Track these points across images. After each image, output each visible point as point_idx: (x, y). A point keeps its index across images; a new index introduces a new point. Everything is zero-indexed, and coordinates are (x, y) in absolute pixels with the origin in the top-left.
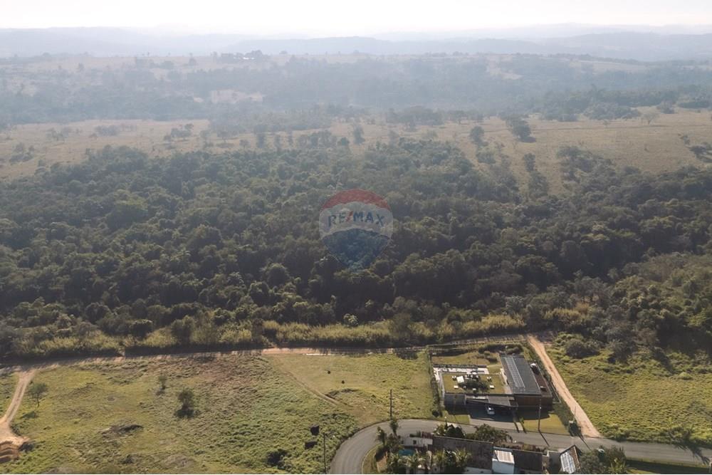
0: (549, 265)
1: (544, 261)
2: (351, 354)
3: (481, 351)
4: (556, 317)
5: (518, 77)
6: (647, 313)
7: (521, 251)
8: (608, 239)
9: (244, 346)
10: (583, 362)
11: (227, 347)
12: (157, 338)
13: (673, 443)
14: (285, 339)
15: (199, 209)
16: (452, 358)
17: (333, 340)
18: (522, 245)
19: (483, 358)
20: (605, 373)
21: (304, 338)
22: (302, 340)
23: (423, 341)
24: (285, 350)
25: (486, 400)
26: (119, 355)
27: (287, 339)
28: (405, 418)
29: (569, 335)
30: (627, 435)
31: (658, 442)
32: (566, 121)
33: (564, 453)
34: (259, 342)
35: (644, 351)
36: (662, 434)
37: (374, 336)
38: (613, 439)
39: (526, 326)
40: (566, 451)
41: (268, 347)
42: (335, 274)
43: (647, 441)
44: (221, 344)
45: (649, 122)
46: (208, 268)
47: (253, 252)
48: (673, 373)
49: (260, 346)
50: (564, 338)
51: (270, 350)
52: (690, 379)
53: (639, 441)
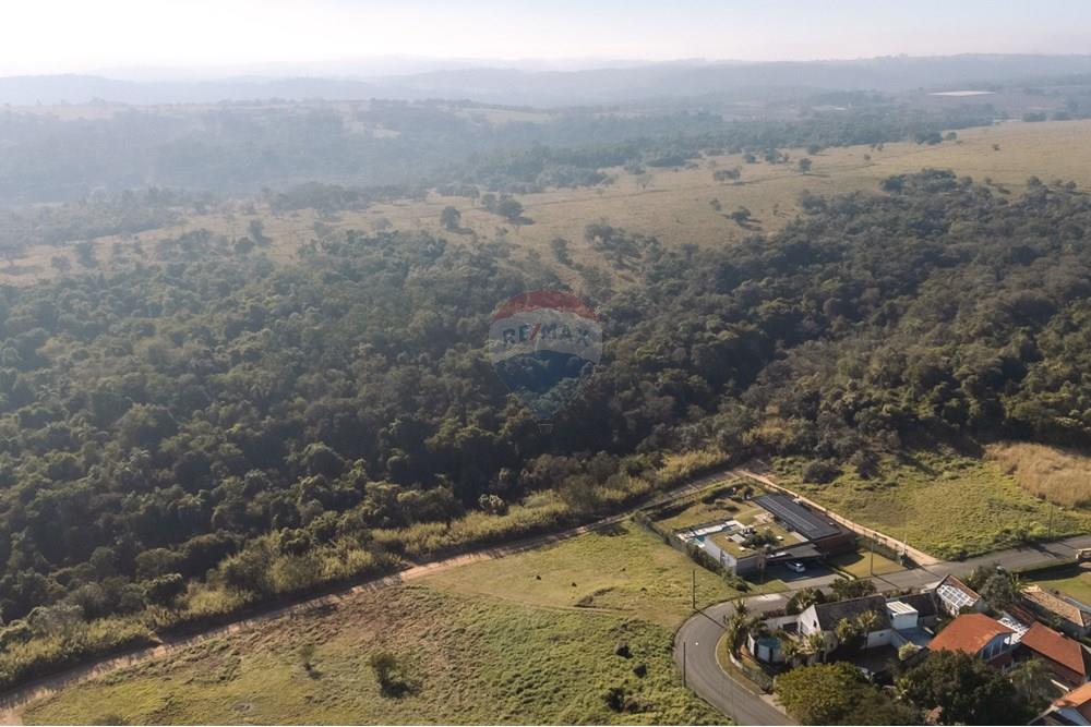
0: (695, 378)
1: (686, 375)
2: (536, 548)
3: (708, 501)
4: (759, 440)
5: (393, 134)
6: (869, 413)
7: (652, 366)
8: (736, 336)
9: (366, 575)
10: (835, 486)
11: (340, 584)
12: (206, 599)
13: (1014, 547)
14: (425, 550)
15: (105, 379)
16: (675, 519)
17: (498, 534)
18: (649, 357)
19: (715, 509)
20: (870, 492)
21: (452, 542)
22: (449, 545)
23: (616, 508)
24: (434, 566)
25: (789, 555)
26: (156, 645)
27: (428, 549)
28: (711, 605)
29: (789, 459)
30: (965, 552)
31: (999, 550)
32: (532, 192)
33: (939, 586)
34: (386, 565)
35: (888, 459)
36: (996, 541)
37: (548, 514)
38: (953, 560)
39: (731, 459)
40: (942, 583)
41: (404, 568)
42: (426, 441)
43: (987, 553)
44: (327, 582)
45: (644, 186)
46: (194, 474)
47: (257, 434)
48: (936, 475)
49: (391, 570)
50: (783, 463)
51: (410, 572)
52: (957, 477)
53: (980, 555)
